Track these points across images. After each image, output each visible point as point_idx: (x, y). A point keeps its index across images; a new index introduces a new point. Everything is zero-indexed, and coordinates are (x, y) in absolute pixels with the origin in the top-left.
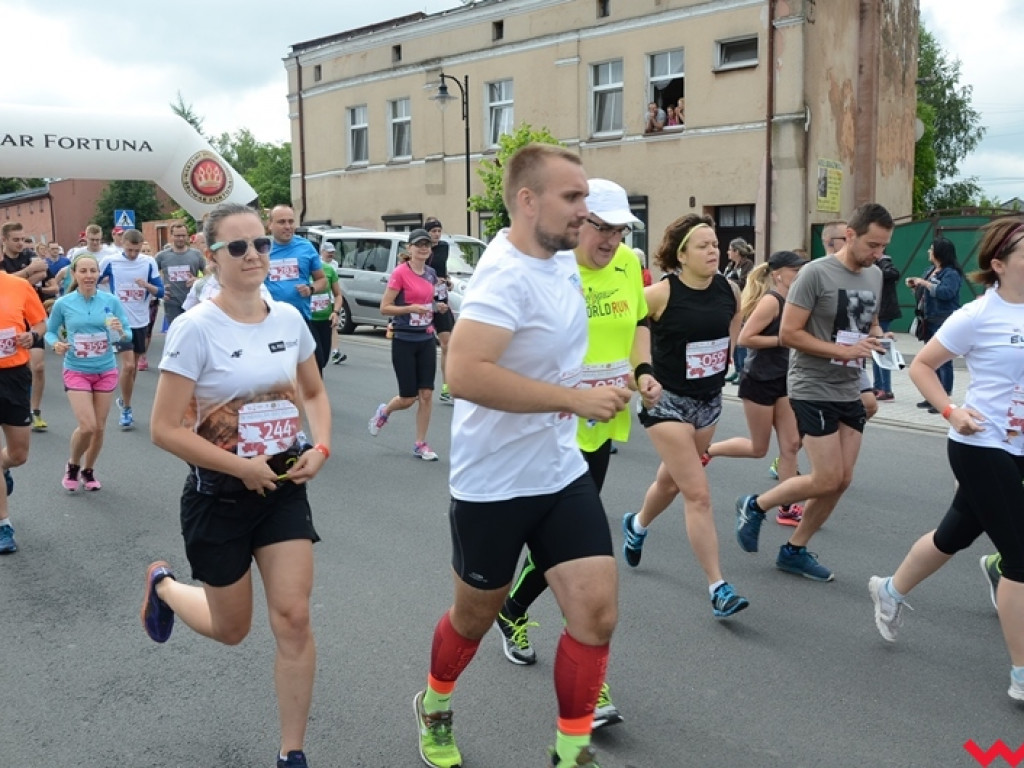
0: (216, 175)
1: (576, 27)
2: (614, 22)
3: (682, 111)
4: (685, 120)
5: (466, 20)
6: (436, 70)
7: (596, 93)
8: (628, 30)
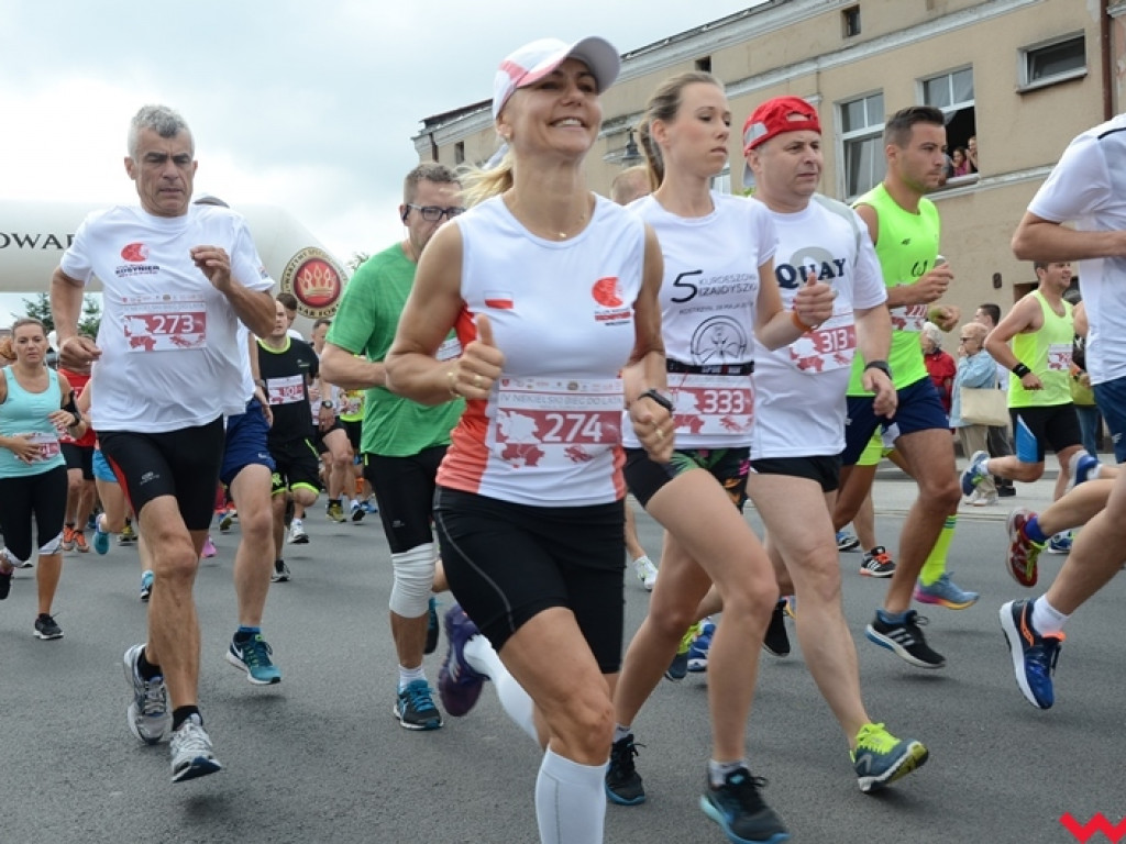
0: (327, 280)
1: (816, 53)
2: (868, 41)
3: (975, 154)
4: (980, 166)
5: (659, 62)
6: (620, 133)
7: (846, 142)
8: (889, 50)
